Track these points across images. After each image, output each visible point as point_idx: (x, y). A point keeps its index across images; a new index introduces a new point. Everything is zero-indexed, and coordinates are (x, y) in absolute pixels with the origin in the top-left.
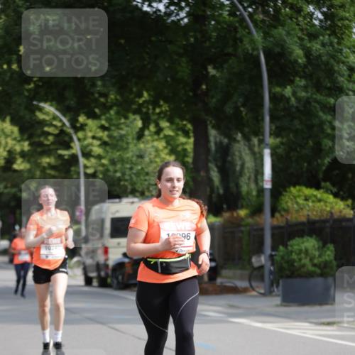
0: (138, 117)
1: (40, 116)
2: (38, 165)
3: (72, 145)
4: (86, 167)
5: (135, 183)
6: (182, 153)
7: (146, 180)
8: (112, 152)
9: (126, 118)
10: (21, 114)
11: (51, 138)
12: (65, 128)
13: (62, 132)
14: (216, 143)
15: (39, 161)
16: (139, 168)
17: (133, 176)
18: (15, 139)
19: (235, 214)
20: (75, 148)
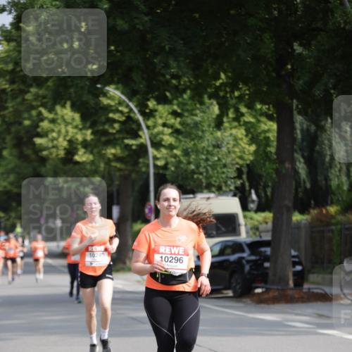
0: (215, 103)
1: (105, 101)
2: (102, 156)
3: (141, 133)
4: (155, 158)
5: (211, 177)
6: (264, 142)
7: (223, 173)
8: (185, 142)
9: (202, 103)
10: (85, 98)
11: (117, 126)
12: (132, 115)
13: (129, 119)
14: (302, 130)
15: (104, 152)
16: (216, 158)
17: (209, 168)
18: (76, 127)
19: (324, 211)
20: (143, 137)
